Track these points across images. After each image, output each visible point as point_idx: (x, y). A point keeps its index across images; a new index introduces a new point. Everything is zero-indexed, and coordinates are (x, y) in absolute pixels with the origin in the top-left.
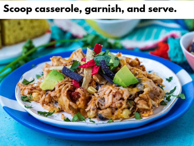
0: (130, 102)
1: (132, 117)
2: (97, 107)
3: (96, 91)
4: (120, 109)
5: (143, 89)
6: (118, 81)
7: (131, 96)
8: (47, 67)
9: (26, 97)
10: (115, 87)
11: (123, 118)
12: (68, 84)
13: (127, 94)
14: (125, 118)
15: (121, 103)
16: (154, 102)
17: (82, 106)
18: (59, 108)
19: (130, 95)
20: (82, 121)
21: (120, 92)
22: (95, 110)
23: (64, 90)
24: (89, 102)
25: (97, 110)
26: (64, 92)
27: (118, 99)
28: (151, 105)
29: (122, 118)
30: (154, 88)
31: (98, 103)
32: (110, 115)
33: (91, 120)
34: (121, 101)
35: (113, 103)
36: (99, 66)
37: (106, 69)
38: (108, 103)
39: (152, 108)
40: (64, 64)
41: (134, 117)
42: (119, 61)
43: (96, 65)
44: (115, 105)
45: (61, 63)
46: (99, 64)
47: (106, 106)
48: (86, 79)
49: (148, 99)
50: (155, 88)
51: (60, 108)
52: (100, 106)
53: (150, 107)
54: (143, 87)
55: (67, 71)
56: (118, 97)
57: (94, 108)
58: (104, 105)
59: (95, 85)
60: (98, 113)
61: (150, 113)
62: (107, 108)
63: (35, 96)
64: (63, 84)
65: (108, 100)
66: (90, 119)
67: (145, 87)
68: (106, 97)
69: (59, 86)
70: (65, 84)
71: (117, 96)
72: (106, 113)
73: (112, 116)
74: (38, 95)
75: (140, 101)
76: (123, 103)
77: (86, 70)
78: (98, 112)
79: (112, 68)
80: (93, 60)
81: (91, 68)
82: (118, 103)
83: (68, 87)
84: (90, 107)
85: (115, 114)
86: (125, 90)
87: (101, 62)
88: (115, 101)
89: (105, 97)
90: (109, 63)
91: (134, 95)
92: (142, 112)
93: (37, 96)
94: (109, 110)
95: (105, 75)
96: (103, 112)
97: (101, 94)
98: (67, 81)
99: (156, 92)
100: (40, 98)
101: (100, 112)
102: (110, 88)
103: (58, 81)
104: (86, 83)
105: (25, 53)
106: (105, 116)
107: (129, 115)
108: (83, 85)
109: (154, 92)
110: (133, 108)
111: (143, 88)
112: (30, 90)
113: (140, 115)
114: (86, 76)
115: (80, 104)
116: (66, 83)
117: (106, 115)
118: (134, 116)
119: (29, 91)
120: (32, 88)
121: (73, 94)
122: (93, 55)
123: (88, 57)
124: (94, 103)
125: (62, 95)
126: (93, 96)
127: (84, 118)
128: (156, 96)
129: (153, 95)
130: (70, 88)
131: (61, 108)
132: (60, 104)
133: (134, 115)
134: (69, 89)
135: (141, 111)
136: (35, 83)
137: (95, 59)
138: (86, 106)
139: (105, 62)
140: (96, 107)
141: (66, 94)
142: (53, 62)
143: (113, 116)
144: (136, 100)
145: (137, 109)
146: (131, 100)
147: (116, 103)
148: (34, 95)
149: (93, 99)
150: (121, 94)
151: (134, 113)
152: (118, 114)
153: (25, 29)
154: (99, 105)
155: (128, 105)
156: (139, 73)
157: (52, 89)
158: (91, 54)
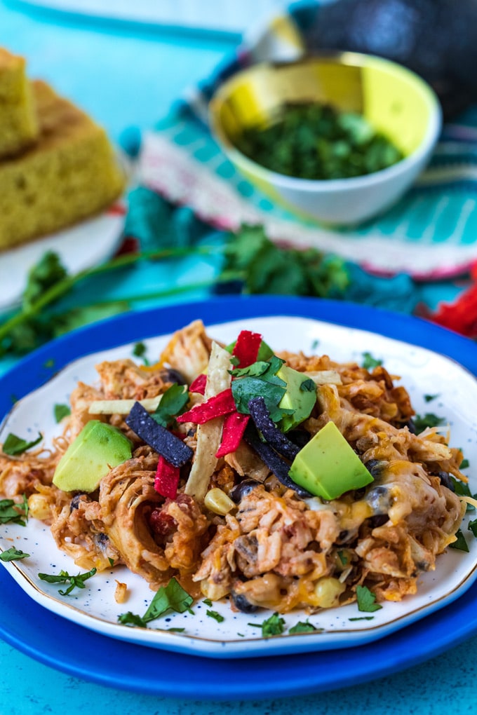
0: (340, 554)
1: (348, 602)
2: (230, 569)
3: (232, 505)
4: (305, 582)
5: (388, 509)
6: (306, 477)
7: (343, 534)
8: (82, 396)
9: (12, 503)
10: (294, 503)
11: (318, 607)
12: (140, 477)
13: (331, 530)
14: (323, 606)
15: (309, 562)
16: (422, 554)
17: (182, 563)
18: (111, 560)
19: (341, 533)
20: (181, 613)
21: (306, 523)
22: (225, 581)
23: (126, 505)
24: (207, 545)
25: (229, 580)
26: (125, 512)
27: (300, 548)
28: (411, 567)
29: (312, 607)
30: (426, 498)
31: (236, 555)
32: (274, 597)
33: (211, 609)
34: (309, 554)
35: (282, 560)
36: (246, 415)
37: (269, 428)
38: (265, 559)
39: (414, 575)
40: (140, 388)
41: (356, 601)
42: (316, 393)
43: (235, 411)
44: (290, 568)
45: (128, 383)
46: (246, 407)
47: (261, 568)
48: (201, 465)
49: (402, 542)
50: (430, 499)
51: (116, 558)
52: (242, 566)
53: (409, 573)
54: (386, 500)
55: (143, 422)
56: (301, 539)
57: (221, 577)
58: (256, 565)
59: (232, 483)
60: (234, 592)
61: (407, 590)
62: (265, 576)
63: (37, 506)
64: (127, 477)
65: (267, 551)
66: (209, 603)
67: (396, 499)
68: (261, 534)
69: (113, 487)
70: (133, 480)
71: (298, 534)
72: (259, 594)
73: (279, 602)
74: (49, 503)
75: (375, 553)
76: (315, 561)
77: (204, 432)
78: (234, 588)
79: (288, 426)
80: (229, 391)
81: (218, 423)
82: (298, 563)
83: (139, 492)
84: (208, 568)
85: (292, 594)
86: (325, 516)
87: (252, 406)
88: (290, 555)
89: (260, 536)
90: (278, 405)
91: (357, 531)
92: (383, 583)
93: (44, 508)
94: (268, 583)
95: (265, 449)
96: (250, 590)
97: (248, 521)
98: (138, 469)
99: (435, 510)
100: (54, 513)
101: (241, 588)
102: (275, 506)
103: (109, 467)
104: (200, 477)
105: (33, 300)
106: (257, 602)
107: (336, 597)
108: (191, 486)
109: (425, 511)
110: (352, 573)
111: (387, 505)
112: (23, 482)
113: (375, 597)
114: (202, 455)
115: (175, 554)
116: (136, 474)
117: (260, 598)
118: (353, 599)
119: (20, 485)
120: (31, 475)
121: (155, 515)
122: (231, 369)
123: (214, 377)
124: (221, 556)
125: (120, 521)
126: (221, 528)
127: (189, 601)
128: (434, 523)
129: (421, 521)
130: (147, 496)
131: (119, 559)
132: (114, 545)
133: (354, 596)
134: (143, 498)
135: (379, 579)
136: (45, 447)
137: (234, 389)
138: (197, 560)
139: (264, 406)
140: (226, 571)
141: (130, 523)
142: (105, 381)
143: (285, 599)
144: (362, 548)
145: (365, 574)
146: (345, 545)
147: (294, 561)
148: (36, 502)
149: (219, 538)
150: (311, 529)
151: (354, 589)
152: (300, 595)
153: (44, 199)
154: (240, 560)
155: (336, 564)
156: (379, 439)
157: (92, 488)
158: (225, 367)
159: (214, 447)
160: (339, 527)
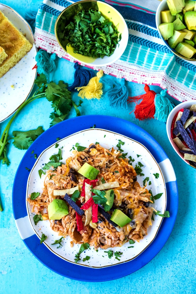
3: (97, 226)
5: (136, 227)
9: (37, 215)
12: (73, 222)
16: (144, 232)
20: (87, 249)
21: (117, 236)
23: (71, 231)
35: (112, 244)
40: (65, 184)
43: (94, 203)
49: (140, 232)
55: (69, 200)
64: (69, 222)
68: (106, 237)
69: (66, 224)
76: (120, 243)
84: (94, 244)
86: (121, 234)
119: (38, 210)
122: (91, 190)
124: (96, 242)
126: (95, 231)
134: (75, 228)
140: (98, 245)
157: (60, 219)
158: (89, 189)
159: (90, 213)
160: (125, 235)
